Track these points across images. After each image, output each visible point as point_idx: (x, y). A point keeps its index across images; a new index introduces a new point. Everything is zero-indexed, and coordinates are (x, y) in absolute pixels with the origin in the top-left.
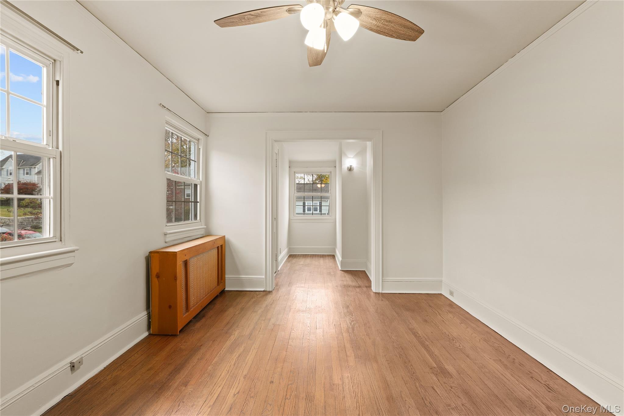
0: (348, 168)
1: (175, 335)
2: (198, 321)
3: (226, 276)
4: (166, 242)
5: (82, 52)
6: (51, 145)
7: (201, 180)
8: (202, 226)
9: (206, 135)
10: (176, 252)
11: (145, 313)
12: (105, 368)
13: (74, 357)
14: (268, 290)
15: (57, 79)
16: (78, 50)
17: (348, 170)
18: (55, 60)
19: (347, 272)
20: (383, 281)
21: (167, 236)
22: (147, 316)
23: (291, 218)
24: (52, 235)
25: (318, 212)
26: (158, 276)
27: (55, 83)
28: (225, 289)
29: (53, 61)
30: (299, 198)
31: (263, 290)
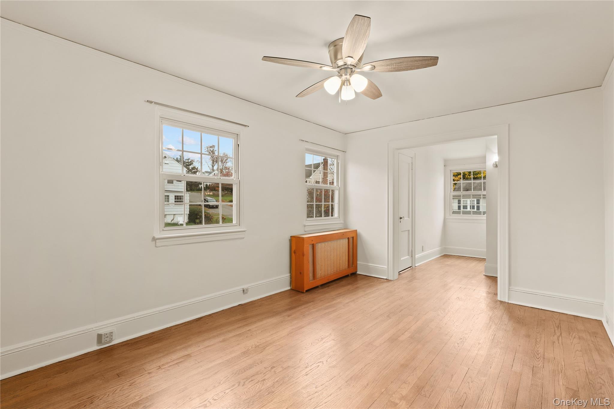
0: (493, 164)
1: (303, 293)
2: (322, 288)
3: (358, 262)
4: (305, 231)
5: (248, 126)
6: (236, 178)
7: (340, 186)
8: (340, 221)
9: (343, 151)
10: (304, 238)
11: (289, 275)
12: (261, 298)
13: (245, 287)
14: (390, 279)
15: (238, 144)
16: (246, 126)
17: (493, 167)
18: (237, 134)
19: (489, 278)
20: (510, 289)
21: (306, 227)
22: (290, 277)
23: (446, 218)
24: (236, 223)
25: (475, 210)
26: (295, 253)
27: (238, 146)
28: (356, 272)
29: (237, 135)
30: (455, 197)
31: (385, 278)
